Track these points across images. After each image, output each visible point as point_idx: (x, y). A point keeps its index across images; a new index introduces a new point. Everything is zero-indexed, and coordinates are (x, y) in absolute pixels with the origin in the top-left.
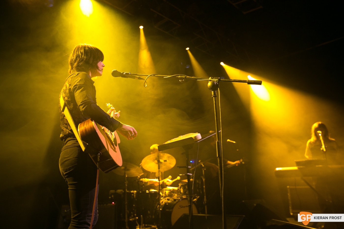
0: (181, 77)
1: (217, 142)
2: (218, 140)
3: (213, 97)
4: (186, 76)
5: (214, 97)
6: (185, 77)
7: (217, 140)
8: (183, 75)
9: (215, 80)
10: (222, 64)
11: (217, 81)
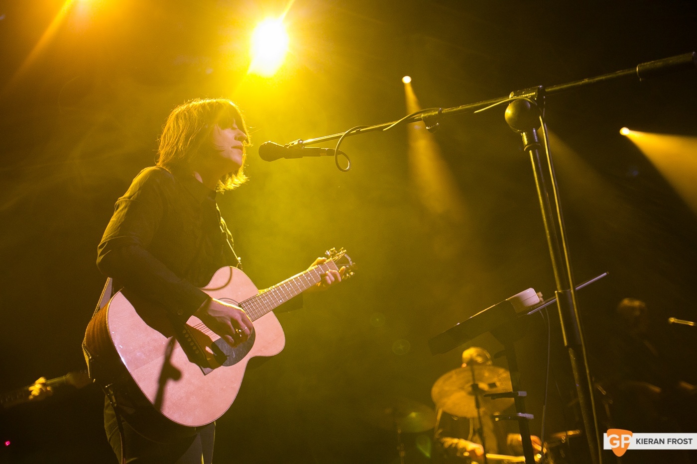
0: (426, 115)
1: (558, 293)
2: (563, 288)
3: (528, 150)
4: (441, 111)
5: (530, 151)
6: (437, 113)
7: (559, 287)
8: (432, 110)
9: (528, 96)
10: (625, 131)
11: (532, 98)
